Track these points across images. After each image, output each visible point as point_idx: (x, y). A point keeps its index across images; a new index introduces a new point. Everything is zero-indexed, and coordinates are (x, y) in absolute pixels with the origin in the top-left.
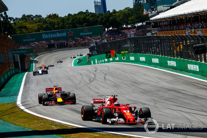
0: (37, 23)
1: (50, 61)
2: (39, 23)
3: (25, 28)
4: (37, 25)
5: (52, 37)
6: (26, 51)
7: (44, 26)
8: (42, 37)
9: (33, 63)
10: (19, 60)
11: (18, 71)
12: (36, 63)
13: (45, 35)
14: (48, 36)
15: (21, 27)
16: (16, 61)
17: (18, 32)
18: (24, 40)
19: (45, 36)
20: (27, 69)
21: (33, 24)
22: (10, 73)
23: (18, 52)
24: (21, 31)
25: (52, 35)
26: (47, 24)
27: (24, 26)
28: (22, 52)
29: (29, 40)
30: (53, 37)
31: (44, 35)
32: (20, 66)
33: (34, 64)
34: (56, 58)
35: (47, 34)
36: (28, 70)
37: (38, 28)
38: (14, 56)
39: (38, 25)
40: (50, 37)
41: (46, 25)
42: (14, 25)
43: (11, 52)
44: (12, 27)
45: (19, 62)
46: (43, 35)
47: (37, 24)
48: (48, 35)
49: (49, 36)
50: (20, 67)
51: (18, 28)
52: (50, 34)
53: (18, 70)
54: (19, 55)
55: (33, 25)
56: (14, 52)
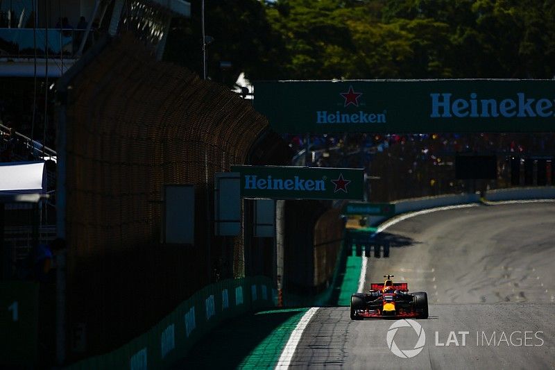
0: (412, 16)
1: (465, 251)
2: (425, 21)
3: (342, 36)
4: (411, 30)
5: (485, 114)
6: (320, 185)
7: (455, 38)
8: (430, 111)
9: (359, 254)
10: (279, 228)
11: (265, 297)
12: (377, 255)
13: (447, 96)
14: (466, 105)
15: (319, 34)
16: (262, 232)
17: (298, 60)
18: (323, 117)
19: (444, 106)
20: (322, 287)
21: (388, 23)
22: (218, 301)
23: (279, 184)
24: (316, 53)
25: (490, 106)
26: (474, 32)
27: (333, 27)
28: (299, 184)
29: (352, 119)
30: (495, 115)
31: (441, 99)
32: (280, 261)
33: (365, 260)
34: (499, 239)
35: (459, 92)
36: (327, 296)
37: (415, 46)
38: (250, 207)
39: (421, 26)
40: (474, 114)
41: (468, 32)
42: (276, 13)
43: (238, 181)
44: (267, 26)
45: (279, 237)
46: (435, 96)
47: (413, 23)
48: (468, 99)
49: (469, 109)
50: (280, 272)
51: (298, 35)
52: (478, 99)
53: (264, 288)
54: (280, 204)
55: (391, 26)
56: (252, 182)
